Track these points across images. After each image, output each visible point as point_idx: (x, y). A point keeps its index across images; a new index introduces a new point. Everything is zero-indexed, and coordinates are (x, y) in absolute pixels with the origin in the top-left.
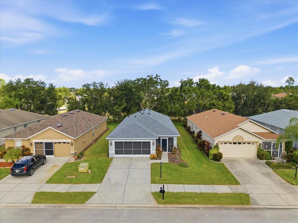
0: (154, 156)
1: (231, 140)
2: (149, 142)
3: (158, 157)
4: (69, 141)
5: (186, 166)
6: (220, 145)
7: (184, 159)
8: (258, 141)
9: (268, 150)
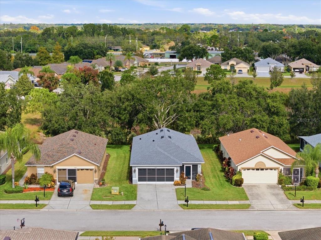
0: (178, 182)
1: (253, 166)
2: (173, 169)
3: (181, 183)
4: (93, 167)
5: (208, 190)
6: (243, 171)
7: (207, 185)
8: (279, 167)
9: (289, 176)
